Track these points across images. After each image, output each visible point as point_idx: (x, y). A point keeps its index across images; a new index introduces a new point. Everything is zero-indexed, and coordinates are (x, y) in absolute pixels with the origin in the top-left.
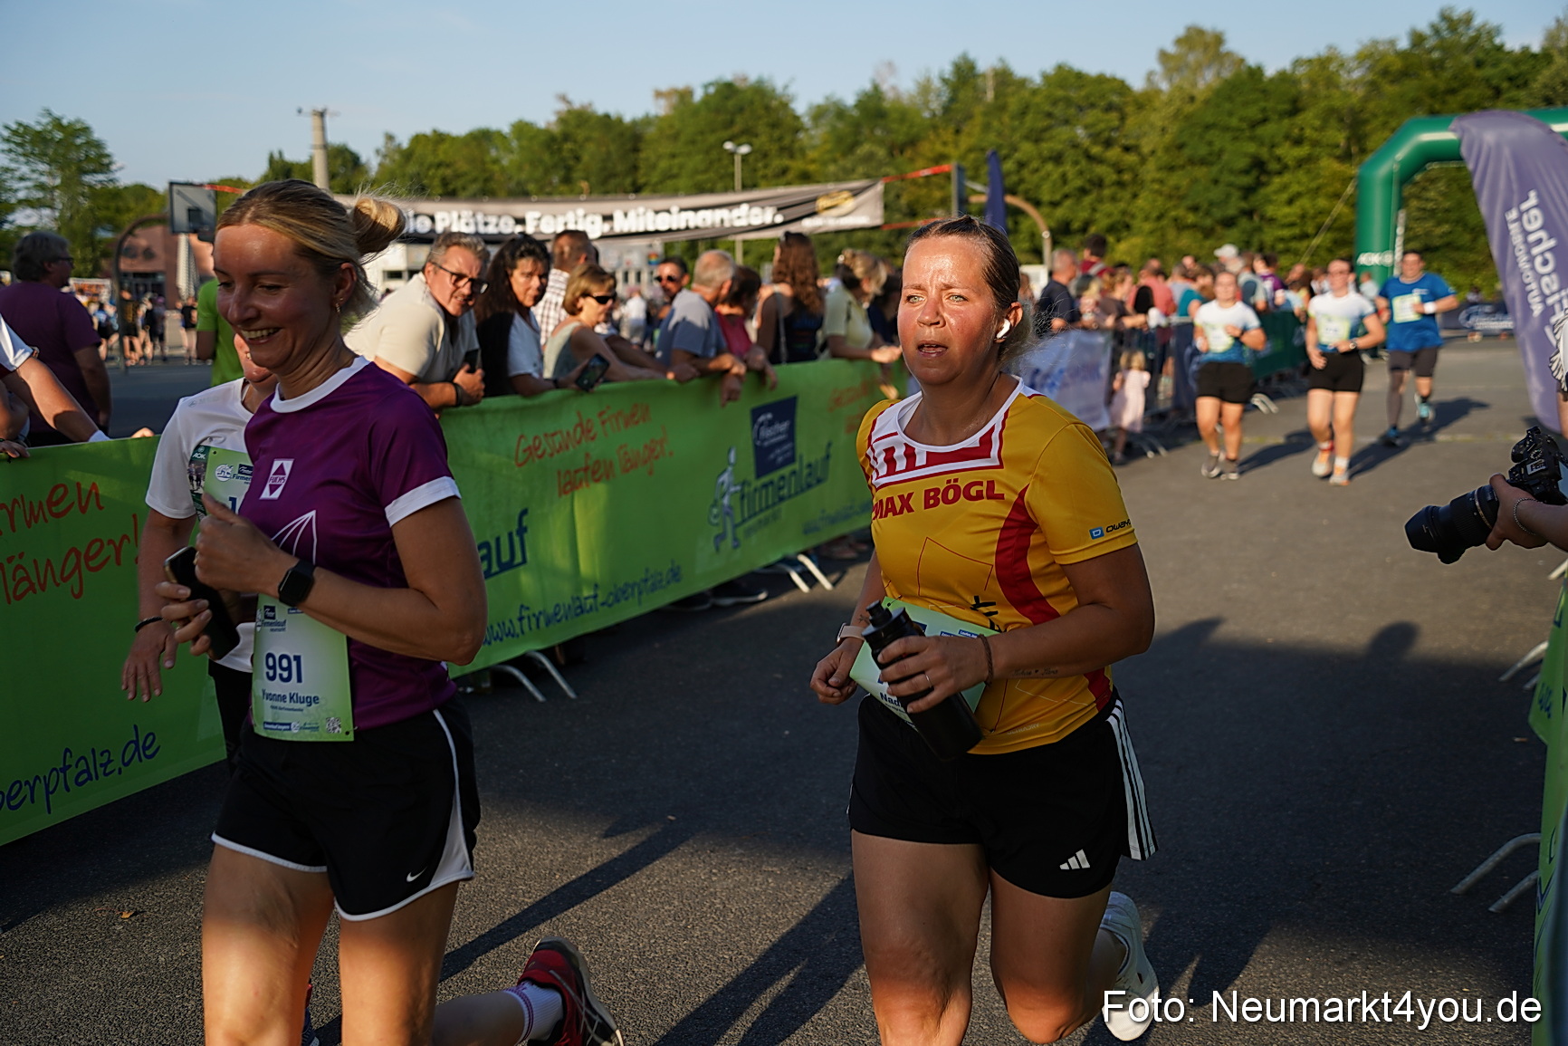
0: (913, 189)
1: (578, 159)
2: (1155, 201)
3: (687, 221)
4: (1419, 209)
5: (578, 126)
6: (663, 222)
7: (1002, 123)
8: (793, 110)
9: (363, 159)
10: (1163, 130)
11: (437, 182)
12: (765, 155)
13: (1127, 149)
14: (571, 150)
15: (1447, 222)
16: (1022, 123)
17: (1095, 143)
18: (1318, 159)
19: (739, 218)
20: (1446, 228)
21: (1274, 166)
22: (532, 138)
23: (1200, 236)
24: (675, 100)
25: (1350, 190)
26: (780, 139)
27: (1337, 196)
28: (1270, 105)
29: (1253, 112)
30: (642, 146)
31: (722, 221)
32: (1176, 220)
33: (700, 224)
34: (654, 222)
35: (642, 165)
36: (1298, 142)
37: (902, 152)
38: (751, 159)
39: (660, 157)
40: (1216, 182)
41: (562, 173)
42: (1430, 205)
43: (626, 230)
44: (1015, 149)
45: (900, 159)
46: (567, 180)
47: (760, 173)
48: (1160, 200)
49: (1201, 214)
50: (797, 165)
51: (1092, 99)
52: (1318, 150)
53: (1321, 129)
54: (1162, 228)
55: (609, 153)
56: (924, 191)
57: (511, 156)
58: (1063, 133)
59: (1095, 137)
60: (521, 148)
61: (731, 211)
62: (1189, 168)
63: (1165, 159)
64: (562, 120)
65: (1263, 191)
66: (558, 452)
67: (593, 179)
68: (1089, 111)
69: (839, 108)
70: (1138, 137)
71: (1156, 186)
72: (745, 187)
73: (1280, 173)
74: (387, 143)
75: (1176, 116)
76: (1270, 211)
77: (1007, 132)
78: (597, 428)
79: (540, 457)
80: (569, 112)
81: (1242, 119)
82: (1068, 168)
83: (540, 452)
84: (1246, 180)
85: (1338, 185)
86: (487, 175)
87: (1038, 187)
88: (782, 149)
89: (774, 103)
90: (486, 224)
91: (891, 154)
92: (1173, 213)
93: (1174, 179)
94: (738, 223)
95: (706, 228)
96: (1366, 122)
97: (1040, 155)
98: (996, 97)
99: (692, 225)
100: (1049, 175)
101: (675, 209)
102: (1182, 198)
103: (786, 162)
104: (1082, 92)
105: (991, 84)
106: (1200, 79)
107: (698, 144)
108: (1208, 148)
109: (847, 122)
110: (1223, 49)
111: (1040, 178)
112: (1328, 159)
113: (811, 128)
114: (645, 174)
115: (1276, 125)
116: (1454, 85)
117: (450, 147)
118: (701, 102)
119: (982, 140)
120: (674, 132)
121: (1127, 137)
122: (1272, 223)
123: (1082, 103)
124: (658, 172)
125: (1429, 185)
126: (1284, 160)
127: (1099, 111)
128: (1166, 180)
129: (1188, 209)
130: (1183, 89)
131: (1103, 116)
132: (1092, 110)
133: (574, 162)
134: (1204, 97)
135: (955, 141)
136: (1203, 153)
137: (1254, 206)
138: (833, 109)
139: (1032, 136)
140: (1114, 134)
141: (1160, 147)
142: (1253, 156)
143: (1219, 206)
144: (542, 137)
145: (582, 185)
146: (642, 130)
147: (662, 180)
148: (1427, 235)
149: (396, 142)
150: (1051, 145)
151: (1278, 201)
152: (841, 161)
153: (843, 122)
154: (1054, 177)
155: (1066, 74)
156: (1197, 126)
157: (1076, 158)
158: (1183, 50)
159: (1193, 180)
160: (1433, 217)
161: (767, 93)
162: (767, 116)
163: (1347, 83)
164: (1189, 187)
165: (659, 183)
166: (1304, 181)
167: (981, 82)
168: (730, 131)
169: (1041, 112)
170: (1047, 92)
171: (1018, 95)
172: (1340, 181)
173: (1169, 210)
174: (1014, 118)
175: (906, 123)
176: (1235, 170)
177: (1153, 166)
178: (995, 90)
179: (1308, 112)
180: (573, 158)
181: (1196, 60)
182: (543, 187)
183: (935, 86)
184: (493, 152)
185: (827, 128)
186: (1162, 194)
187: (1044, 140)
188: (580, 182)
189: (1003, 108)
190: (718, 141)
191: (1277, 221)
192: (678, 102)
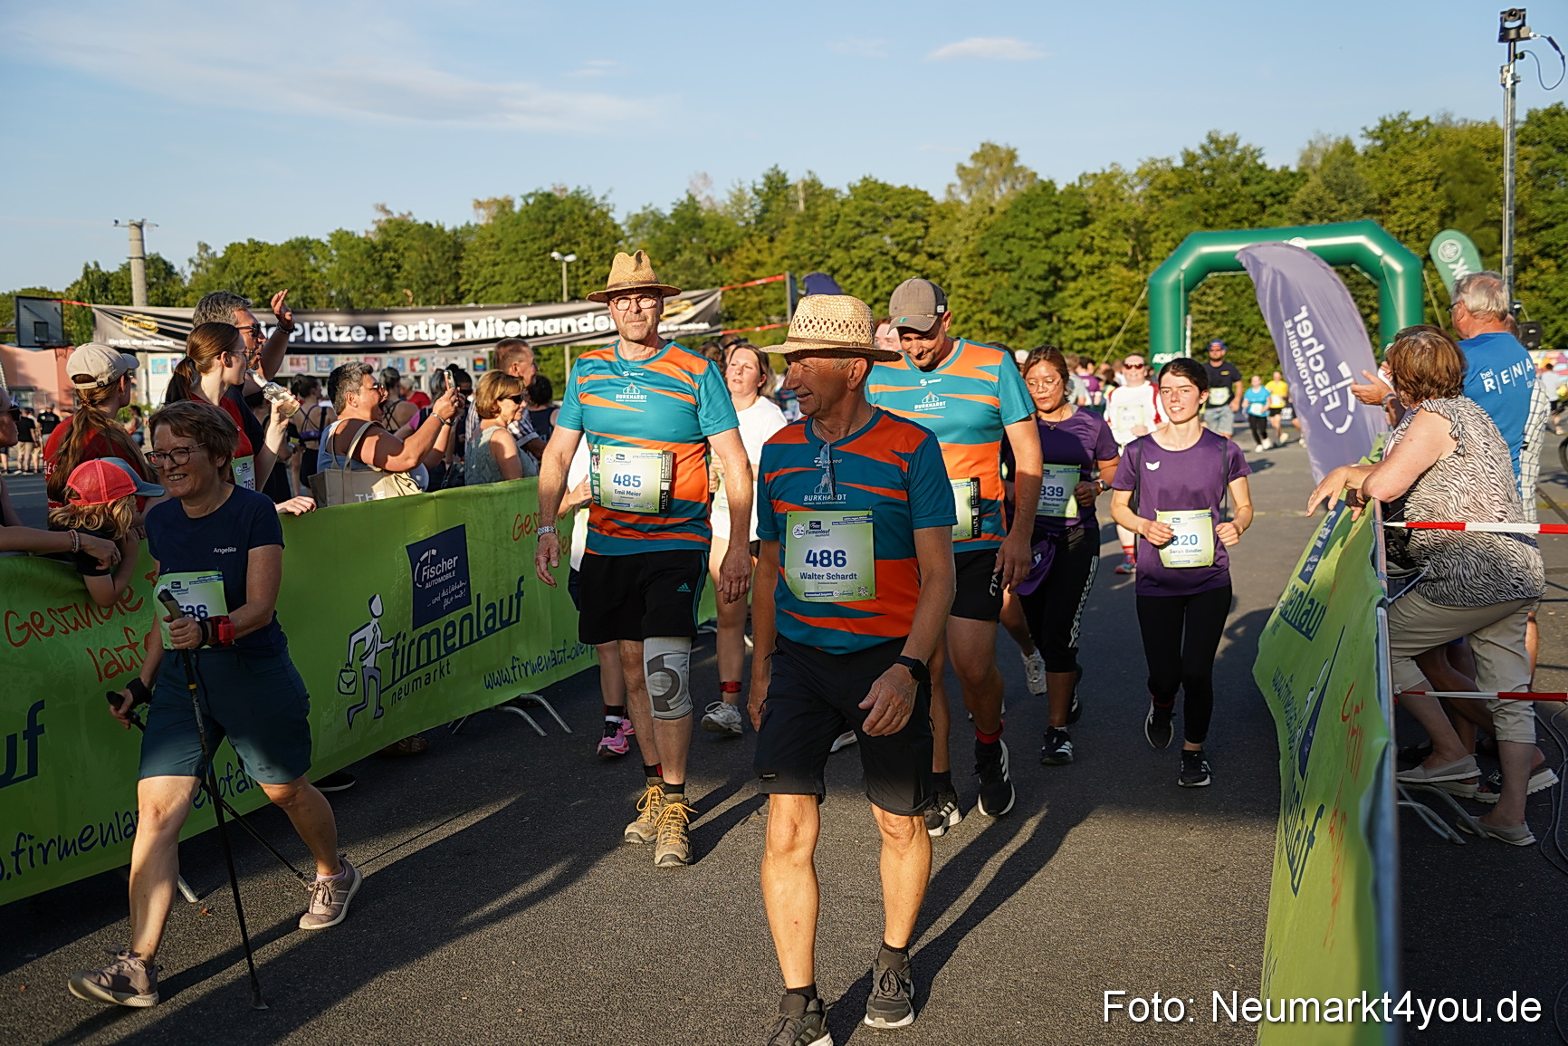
1: (399, 267)
2: (962, 303)
4: (1200, 312)
5: (398, 236)
7: (815, 232)
8: (613, 219)
9: (177, 269)
10: (967, 238)
11: (254, 290)
12: (586, 262)
13: (932, 256)
14: (391, 259)
15: (1226, 324)
16: (833, 231)
17: (901, 250)
18: (1108, 266)
19: (585, 325)
20: (1225, 329)
21: (1068, 273)
22: (353, 247)
24: (495, 210)
25: (1143, 296)
26: (600, 248)
28: (1063, 216)
29: (1048, 224)
30: (463, 254)
31: (569, 327)
32: (982, 322)
35: (461, 271)
36: (1089, 251)
37: (719, 260)
38: (573, 268)
40: (1016, 287)
41: (384, 281)
42: (1210, 309)
44: (829, 257)
46: (389, 288)
47: (582, 280)
49: (1004, 317)
51: (899, 209)
52: (1107, 258)
53: (1108, 240)
54: (970, 330)
55: (430, 261)
56: (741, 297)
57: (328, 265)
58: (872, 242)
59: (902, 245)
60: (342, 256)
61: (578, 318)
62: (991, 273)
63: (969, 266)
64: (380, 229)
65: (1060, 295)
67: (415, 288)
68: (894, 220)
69: (655, 217)
70: (943, 246)
71: (962, 291)
73: (1074, 279)
74: (199, 254)
75: (977, 227)
76: (1067, 314)
77: (821, 240)
80: (390, 221)
81: (1038, 230)
82: (878, 273)
84: (1044, 285)
85: (1128, 290)
86: (306, 283)
88: (602, 257)
89: (593, 213)
91: (709, 260)
92: (978, 317)
93: (978, 285)
94: (586, 330)
95: (554, 334)
96: (1149, 232)
97: (852, 262)
98: (807, 208)
99: (540, 332)
100: (860, 279)
101: (522, 318)
102: (989, 301)
104: (889, 203)
105: (801, 195)
106: (997, 192)
107: (520, 253)
108: (1009, 256)
109: (665, 231)
110: (1016, 165)
111: (852, 283)
112: (1117, 266)
113: (629, 237)
114: (467, 282)
115: (1068, 235)
116: (1226, 201)
117: (267, 256)
118: (522, 211)
119: (796, 247)
120: (495, 240)
121: (931, 245)
122: (1070, 325)
123: (889, 214)
124: (480, 279)
125: (1208, 291)
126: (1078, 267)
127: (905, 221)
128: (971, 285)
129: (993, 312)
130: (982, 201)
131: (908, 226)
132: (898, 220)
133: (395, 270)
134: (1003, 209)
135: (770, 248)
136: (1004, 261)
137: (1053, 309)
138: (651, 217)
139: (843, 245)
140: (920, 242)
141: (964, 255)
142: (1050, 263)
143: (1020, 309)
144: (363, 245)
145: (406, 294)
146: (463, 238)
147: (484, 288)
148: (1209, 336)
149: (210, 251)
150: (861, 252)
151: (1074, 304)
152: (663, 268)
153: (661, 230)
154: (865, 282)
155: (871, 186)
156: (997, 236)
157: (886, 264)
158: (980, 165)
159: (995, 285)
160: (1213, 319)
161: (587, 203)
162: (587, 225)
163: (1130, 197)
164: (992, 291)
165: (481, 290)
166: (1096, 287)
167: (792, 193)
168: (554, 239)
169: (851, 222)
170: (855, 203)
171: (828, 205)
172: (1129, 286)
173: (974, 313)
174: (825, 227)
175: (722, 232)
176: (1034, 276)
177: (959, 273)
178: (806, 201)
179: (1097, 223)
180: (394, 266)
181: (992, 174)
182: (364, 294)
183: (748, 197)
184: (312, 261)
185: (646, 237)
186: (968, 299)
187: (854, 248)
188: (405, 291)
189: (814, 218)
190: (539, 249)
191: (1074, 323)
192: (498, 212)
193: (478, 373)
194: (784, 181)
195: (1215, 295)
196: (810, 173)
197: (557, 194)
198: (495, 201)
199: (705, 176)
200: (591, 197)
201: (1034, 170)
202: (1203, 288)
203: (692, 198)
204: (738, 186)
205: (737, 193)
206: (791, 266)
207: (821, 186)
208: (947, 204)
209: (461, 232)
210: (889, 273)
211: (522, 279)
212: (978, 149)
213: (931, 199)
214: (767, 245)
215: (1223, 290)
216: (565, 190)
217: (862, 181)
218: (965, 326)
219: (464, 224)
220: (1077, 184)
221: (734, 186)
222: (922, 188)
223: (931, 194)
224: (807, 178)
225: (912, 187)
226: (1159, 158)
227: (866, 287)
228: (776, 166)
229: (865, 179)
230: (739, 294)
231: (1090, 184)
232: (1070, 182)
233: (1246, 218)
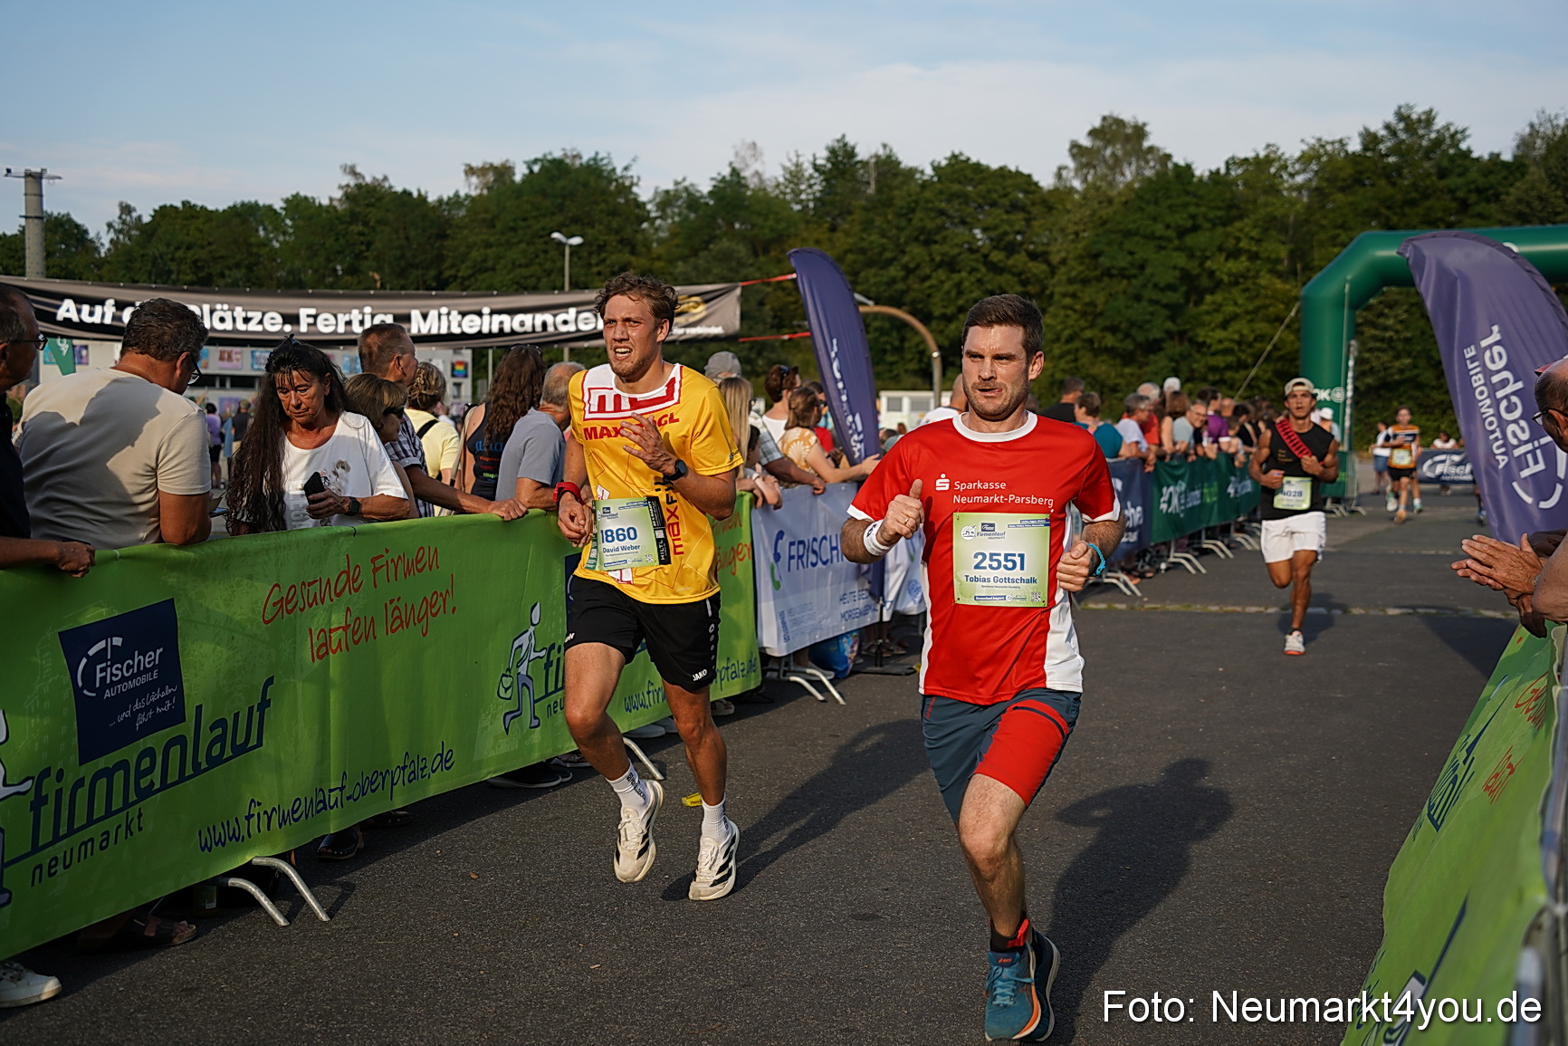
0: (780, 293)
1: (369, 244)
2: (1066, 318)
3: (501, 323)
4: (1375, 338)
5: (368, 205)
6: (471, 325)
7: (889, 222)
8: (636, 195)
9: (91, 234)
10: (1077, 234)
11: (185, 267)
12: (601, 248)
13: (1033, 256)
14: (359, 234)
15: (1409, 355)
16: (910, 220)
17: (995, 248)
18: (1257, 276)
19: (565, 322)
20: (1407, 361)
21: (1205, 282)
22: (312, 216)
23: (1118, 361)
24: (491, 177)
25: (1293, 314)
26: (617, 232)
27: (1279, 320)
28: (1203, 209)
29: (1180, 219)
30: (448, 232)
31: (544, 325)
32: (1091, 341)
33: (517, 327)
34: (460, 325)
35: (445, 252)
36: (1234, 254)
37: (766, 251)
39: (470, 247)
40: (1138, 298)
41: (348, 261)
42: (1388, 334)
43: (424, 331)
44: (903, 252)
45: (762, 258)
46: (355, 271)
48: (1074, 316)
49: (1120, 336)
50: (641, 262)
51: (995, 196)
52: (1257, 265)
53: (1259, 241)
54: (1077, 350)
55: (407, 239)
56: (791, 299)
57: (281, 238)
58: (959, 235)
59: (997, 243)
60: (298, 228)
61: (555, 316)
62: (1106, 279)
63: (1077, 269)
65: (1191, 309)
66: (310, 606)
67: (387, 271)
68: (987, 208)
69: (690, 194)
70: (1048, 244)
71: (1068, 301)
72: (577, 286)
73: (1212, 290)
74: (120, 218)
75: (1091, 221)
76: (1201, 334)
77: (894, 232)
78: (366, 577)
79: (289, 612)
80: (359, 186)
81: (1168, 226)
82: (964, 274)
83: (290, 607)
84: (1174, 297)
85: (1282, 306)
86: (252, 259)
87: (929, 296)
88: (621, 241)
89: (613, 186)
90: (247, 320)
91: (756, 254)
92: (1088, 334)
93: (1088, 294)
94: (563, 329)
95: (525, 333)
96: (1311, 235)
97: (932, 260)
98: (879, 190)
99: (507, 329)
100: (942, 282)
101: (486, 310)
102: (1101, 314)
103: (627, 257)
104: (982, 188)
105: (874, 174)
106: (1120, 178)
107: (520, 232)
108: (1129, 258)
109: (701, 213)
110: (1146, 144)
111: (930, 287)
112: (1268, 276)
113: (656, 218)
114: (453, 266)
115: (1207, 234)
116: (1414, 195)
117: (204, 224)
118: (524, 181)
119: (863, 239)
120: (489, 216)
121: (1032, 243)
122: (1205, 350)
123: (981, 201)
124: (468, 263)
125: (1386, 311)
126: (1218, 273)
127: (999, 211)
128: (1079, 294)
129: (1105, 329)
130: (1098, 189)
131: (1005, 217)
132: (992, 210)
133: (363, 248)
134: (1123, 199)
135: (830, 240)
136: (1123, 264)
137: (1182, 328)
138: (684, 195)
139: (922, 238)
140: (1019, 238)
141: (1071, 256)
142: (1182, 269)
143: (1141, 327)
144: (324, 215)
145: (373, 277)
146: (449, 211)
147: (473, 275)
148: (1386, 369)
149: (135, 215)
150: (945, 248)
151: (1210, 324)
152: (693, 260)
153: (695, 212)
154: (947, 286)
155: (963, 165)
156: (1115, 232)
157: (974, 264)
158: (1099, 143)
159: (1111, 295)
160: (1393, 348)
161: (605, 174)
162: (605, 201)
163: (1291, 188)
164: (1106, 303)
165: (469, 277)
166: (1240, 302)
167: (861, 171)
168: (559, 218)
169: (932, 209)
170: (939, 186)
171: (905, 188)
172: (1283, 302)
173: (1082, 329)
174: (901, 216)
175: (771, 216)
176: (1161, 285)
177: (1064, 278)
178: (877, 182)
179: (1246, 220)
180: (362, 243)
181: (1113, 154)
182: (324, 277)
183: (807, 174)
184: (262, 233)
185: (677, 219)
186: (1075, 311)
187: (936, 242)
188: (371, 274)
189: (889, 203)
190: (544, 229)
191: (1209, 346)
192: (495, 181)
193: (457, 380)
194: (850, 153)
195: (1396, 316)
196: (885, 146)
197: (568, 161)
198: (492, 168)
199: (754, 144)
200: (610, 168)
201: (1168, 151)
202: (1381, 306)
203: (735, 172)
204: (794, 160)
205: (793, 168)
206: (855, 262)
207: (899, 163)
208: (1056, 189)
209: (447, 204)
210: (979, 275)
211: (520, 266)
212: (1097, 123)
213: (1036, 184)
214: (826, 236)
215: (1406, 311)
216: (578, 156)
217: (950, 159)
218: (1069, 346)
219: (451, 194)
220: (1223, 171)
221: (790, 160)
222: (1025, 171)
223: (1035, 178)
224: (881, 152)
225: (1013, 168)
226: (1330, 139)
227: (948, 293)
228: (844, 136)
229: (954, 156)
230: (789, 295)
231: (1240, 171)
232: (1214, 168)
233: (1441, 219)
